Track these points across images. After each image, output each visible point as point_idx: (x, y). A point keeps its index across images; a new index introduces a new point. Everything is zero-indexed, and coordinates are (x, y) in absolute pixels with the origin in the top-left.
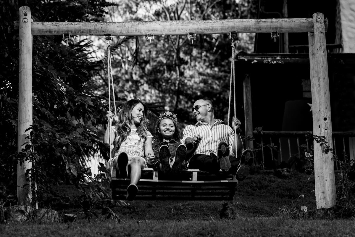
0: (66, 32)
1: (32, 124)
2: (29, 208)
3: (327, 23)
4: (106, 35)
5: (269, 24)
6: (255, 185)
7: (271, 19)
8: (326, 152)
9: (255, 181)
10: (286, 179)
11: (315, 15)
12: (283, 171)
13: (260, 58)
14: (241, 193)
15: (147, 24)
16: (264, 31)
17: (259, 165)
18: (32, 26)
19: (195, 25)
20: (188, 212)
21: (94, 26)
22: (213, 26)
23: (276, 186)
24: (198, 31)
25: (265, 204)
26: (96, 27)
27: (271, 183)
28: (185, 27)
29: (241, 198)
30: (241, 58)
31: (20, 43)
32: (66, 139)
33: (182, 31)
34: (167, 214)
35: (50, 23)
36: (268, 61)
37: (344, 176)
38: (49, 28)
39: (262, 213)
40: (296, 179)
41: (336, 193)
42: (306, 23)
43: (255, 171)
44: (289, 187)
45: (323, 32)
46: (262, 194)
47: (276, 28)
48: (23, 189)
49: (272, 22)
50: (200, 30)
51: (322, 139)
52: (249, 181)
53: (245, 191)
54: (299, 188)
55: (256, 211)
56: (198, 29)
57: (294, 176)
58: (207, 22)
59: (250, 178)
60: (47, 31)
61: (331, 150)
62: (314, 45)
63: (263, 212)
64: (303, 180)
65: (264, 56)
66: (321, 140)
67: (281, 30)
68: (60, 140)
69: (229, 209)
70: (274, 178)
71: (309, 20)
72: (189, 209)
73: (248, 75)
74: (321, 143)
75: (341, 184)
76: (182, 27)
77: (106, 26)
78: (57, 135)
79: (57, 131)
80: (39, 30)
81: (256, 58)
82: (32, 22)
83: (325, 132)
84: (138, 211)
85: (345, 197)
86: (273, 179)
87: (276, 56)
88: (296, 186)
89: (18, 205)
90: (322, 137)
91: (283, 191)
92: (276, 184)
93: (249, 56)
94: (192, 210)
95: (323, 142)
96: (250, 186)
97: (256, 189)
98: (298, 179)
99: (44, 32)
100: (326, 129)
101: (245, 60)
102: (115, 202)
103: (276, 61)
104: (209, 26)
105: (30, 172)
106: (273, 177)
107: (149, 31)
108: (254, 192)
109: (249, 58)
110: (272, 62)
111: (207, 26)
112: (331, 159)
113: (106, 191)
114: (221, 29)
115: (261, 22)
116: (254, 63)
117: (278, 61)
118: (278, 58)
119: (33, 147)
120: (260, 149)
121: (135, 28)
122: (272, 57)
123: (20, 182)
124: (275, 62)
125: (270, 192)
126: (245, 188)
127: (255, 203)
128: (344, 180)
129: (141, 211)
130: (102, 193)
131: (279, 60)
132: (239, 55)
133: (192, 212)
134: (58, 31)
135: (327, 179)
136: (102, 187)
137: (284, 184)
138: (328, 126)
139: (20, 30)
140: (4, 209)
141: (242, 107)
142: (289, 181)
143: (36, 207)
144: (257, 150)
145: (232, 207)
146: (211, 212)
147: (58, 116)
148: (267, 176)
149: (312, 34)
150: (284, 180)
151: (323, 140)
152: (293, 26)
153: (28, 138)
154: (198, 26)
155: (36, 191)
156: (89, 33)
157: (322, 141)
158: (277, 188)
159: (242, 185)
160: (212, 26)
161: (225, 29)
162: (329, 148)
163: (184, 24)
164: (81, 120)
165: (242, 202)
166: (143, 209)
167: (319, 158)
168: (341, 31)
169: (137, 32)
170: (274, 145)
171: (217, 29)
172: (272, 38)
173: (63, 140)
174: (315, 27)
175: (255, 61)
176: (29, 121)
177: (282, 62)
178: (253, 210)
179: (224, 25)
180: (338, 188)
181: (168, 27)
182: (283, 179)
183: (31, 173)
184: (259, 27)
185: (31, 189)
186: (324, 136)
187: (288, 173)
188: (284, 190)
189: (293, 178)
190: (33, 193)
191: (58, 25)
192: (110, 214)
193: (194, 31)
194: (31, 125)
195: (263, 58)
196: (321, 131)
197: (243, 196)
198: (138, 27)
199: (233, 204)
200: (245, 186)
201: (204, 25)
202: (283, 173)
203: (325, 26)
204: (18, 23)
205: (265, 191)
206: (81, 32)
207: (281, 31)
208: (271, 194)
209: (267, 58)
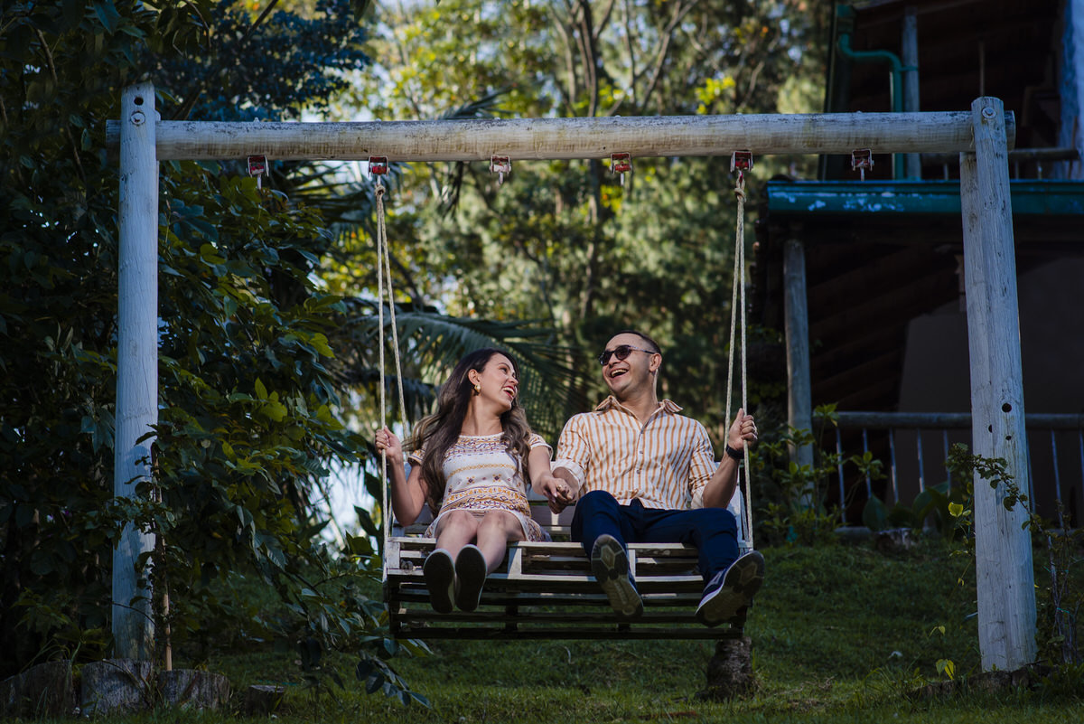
0: (256, 150)
1: (155, 422)
2: (147, 666)
3: (1013, 127)
4: (373, 160)
5: (845, 130)
6: (814, 578)
7: (850, 114)
8: (1009, 504)
9: (815, 565)
10: (905, 560)
11: (978, 103)
12: (898, 535)
13: (834, 195)
14: (772, 603)
15: (492, 128)
16: (832, 148)
17: (828, 515)
18: (157, 134)
19: (631, 132)
20: (613, 661)
21: (337, 134)
22: (683, 133)
23: (877, 583)
24: (639, 148)
25: (843, 636)
26: (342, 136)
27: (862, 573)
28: (602, 137)
29: (772, 617)
30: (777, 195)
31: (122, 183)
32: (253, 460)
33: (591, 147)
34: (554, 665)
35: (210, 125)
36: (858, 205)
37: (1058, 574)
38: (205, 140)
39: (834, 664)
40: (936, 559)
41: (1037, 627)
42: (952, 126)
43: (816, 534)
44: (916, 585)
45: (1000, 152)
46: (835, 604)
47: (866, 140)
48: (129, 611)
49: (854, 123)
50: (645, 147)
51: (996, 466)
52: (797, 565)
53: (785, 594)
54: (944, 587)
55: (815, 657)
56: (639, 143)
57: (929, 550)
58: (665, 121)
59: (800, 557)
60: (200, 150)
61: (1023, 498)
62: (976, 189)
63: (837, 662)
64: (958, 564)
65: (845, 189)
66: (994, 470)
67: (879, 145)
68: (235, 464)
69: (732, 656)
70: (872, 556)
71: (961, 116)
72: (617, 652)
73: (797, 245)
74: (992, 478)
75: (1052, 597)
76: (593, 137)
77: (372, 134)
78: (228, 449)
79: (226, 437)
80: (179, 147)
81: (821, 195)
82: (157, 123)
83: (1005, 447)
84: (466, 658)
85: (1062, 638)
86: (868, 560)
87: (879, 189)
88: (937, 583)
89: (115, 657)
90: (996, 460)
91: (896, 597)
92: (876, 575)
93: (802, 189)
94: (627, 654)
95: (999, 477)
96: (801, 582)
97: (818, 591)
98: (942, 560)
99: (193, 151)
100: (1009, 438)
101: (788, 200)
102: (397, 644)
103: (880, 202)
104: (670, 134)
105: (150, 561)
106: (868, 553)
107: (496, 148)
108: (812, 598)
109: (801, 194)
110: (870, 207)
111: (665, 134)
112: (1024, 526)
113: (369, 607)
114: (707, 143)
115: (823, 123)
116: (816, 209)
117: (886, 205)
118: (887, 195)
119: (157, 490)
120: (831, 469)
121: (456, 138)
122: (869, 193)
123: (122, 592)
124: (878, 207)
125: (859, 598)
126: (784, 587)
127: (812, 635)
128: (1059, 586)
129: (476, 657)
130: (358, 616)
131: (888, 200)
132: (771, 185)
133: (625, 660)
134: (234, 150)
135: (1011, 583)
136: (359, 596)
137: (899, 576)
138: (1016, 428)
139: (123, 147)
140: (74, 669)
141: (780, 340)
142: (916, 566)
143: (166, 664)
144: (822, 471)
145: (743, 651)
146: (682, 660)
147: (230, 392)
148: (851, 549)
149: (970, 157)
150: (901, 563)
151: (1000, 469)
152: (914, 135)
153: (145, 463)
154: (640, 136)
155: (167, 617)
156: (322, 154)
157: (997, 473)
158: (880, 587)
159: (776, 579)
160: (680, 133)
161: (718, 143)
162: (1015, 493)
163: (599, 129)
164: (300, 400)
165: (774, 631)
166: (483, 651)
167: (989, 521)
168: (1077, 111)
169: (462, 150)
170: (873, 459)
171: (695, 143)
172: (854, 169)
173: (245, 465)
174: (978, 138)
175: (820, 204)
176: (147, 413)
177: (900, 205)
178: (807, 655)
179: (714, 131)
180: (1043, 611)
181: (552, 138)
182: (898, 560)
183: (151, 566)
184: (817, 138)
185: (152, 612)
186: (1001, 459)
187: (913, 543)
188: (899, 594)
189: (926, 557)
190: (160, 623)
191: (232, 130)
192: (382, 679)
193: (627, 149)
194: (153, 426)
195: (843, 195)
196: (995, 443)
197: (778, 611)
198: (465, 137)
199: (745, 643)
200: (786, 581)
201: (657, 132)
202: (897, 542)
203: (1008, 135)
204: (116, 124)
205: (844, 595)
206: (299, 151)
207: (881, 148)
208: (861, 606)
209: (854, 193)
